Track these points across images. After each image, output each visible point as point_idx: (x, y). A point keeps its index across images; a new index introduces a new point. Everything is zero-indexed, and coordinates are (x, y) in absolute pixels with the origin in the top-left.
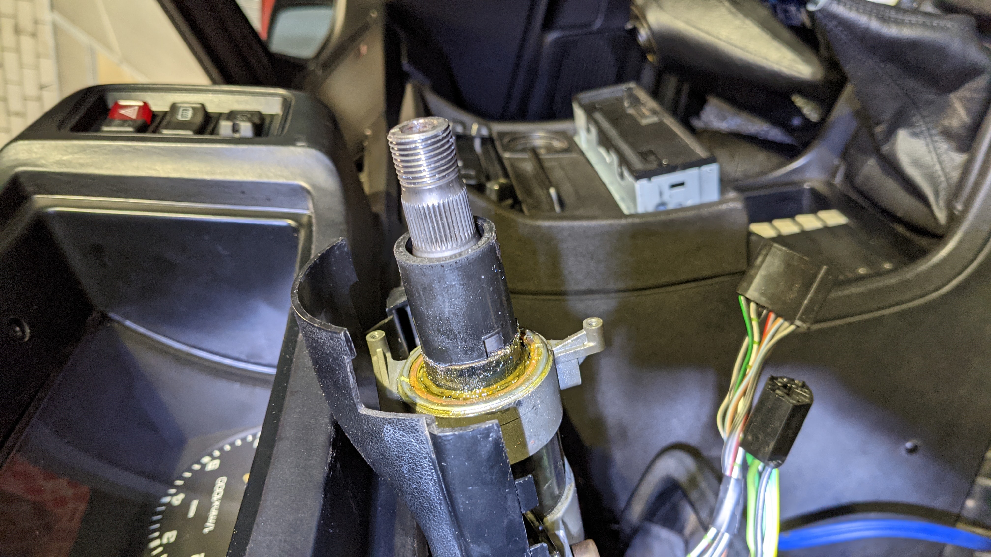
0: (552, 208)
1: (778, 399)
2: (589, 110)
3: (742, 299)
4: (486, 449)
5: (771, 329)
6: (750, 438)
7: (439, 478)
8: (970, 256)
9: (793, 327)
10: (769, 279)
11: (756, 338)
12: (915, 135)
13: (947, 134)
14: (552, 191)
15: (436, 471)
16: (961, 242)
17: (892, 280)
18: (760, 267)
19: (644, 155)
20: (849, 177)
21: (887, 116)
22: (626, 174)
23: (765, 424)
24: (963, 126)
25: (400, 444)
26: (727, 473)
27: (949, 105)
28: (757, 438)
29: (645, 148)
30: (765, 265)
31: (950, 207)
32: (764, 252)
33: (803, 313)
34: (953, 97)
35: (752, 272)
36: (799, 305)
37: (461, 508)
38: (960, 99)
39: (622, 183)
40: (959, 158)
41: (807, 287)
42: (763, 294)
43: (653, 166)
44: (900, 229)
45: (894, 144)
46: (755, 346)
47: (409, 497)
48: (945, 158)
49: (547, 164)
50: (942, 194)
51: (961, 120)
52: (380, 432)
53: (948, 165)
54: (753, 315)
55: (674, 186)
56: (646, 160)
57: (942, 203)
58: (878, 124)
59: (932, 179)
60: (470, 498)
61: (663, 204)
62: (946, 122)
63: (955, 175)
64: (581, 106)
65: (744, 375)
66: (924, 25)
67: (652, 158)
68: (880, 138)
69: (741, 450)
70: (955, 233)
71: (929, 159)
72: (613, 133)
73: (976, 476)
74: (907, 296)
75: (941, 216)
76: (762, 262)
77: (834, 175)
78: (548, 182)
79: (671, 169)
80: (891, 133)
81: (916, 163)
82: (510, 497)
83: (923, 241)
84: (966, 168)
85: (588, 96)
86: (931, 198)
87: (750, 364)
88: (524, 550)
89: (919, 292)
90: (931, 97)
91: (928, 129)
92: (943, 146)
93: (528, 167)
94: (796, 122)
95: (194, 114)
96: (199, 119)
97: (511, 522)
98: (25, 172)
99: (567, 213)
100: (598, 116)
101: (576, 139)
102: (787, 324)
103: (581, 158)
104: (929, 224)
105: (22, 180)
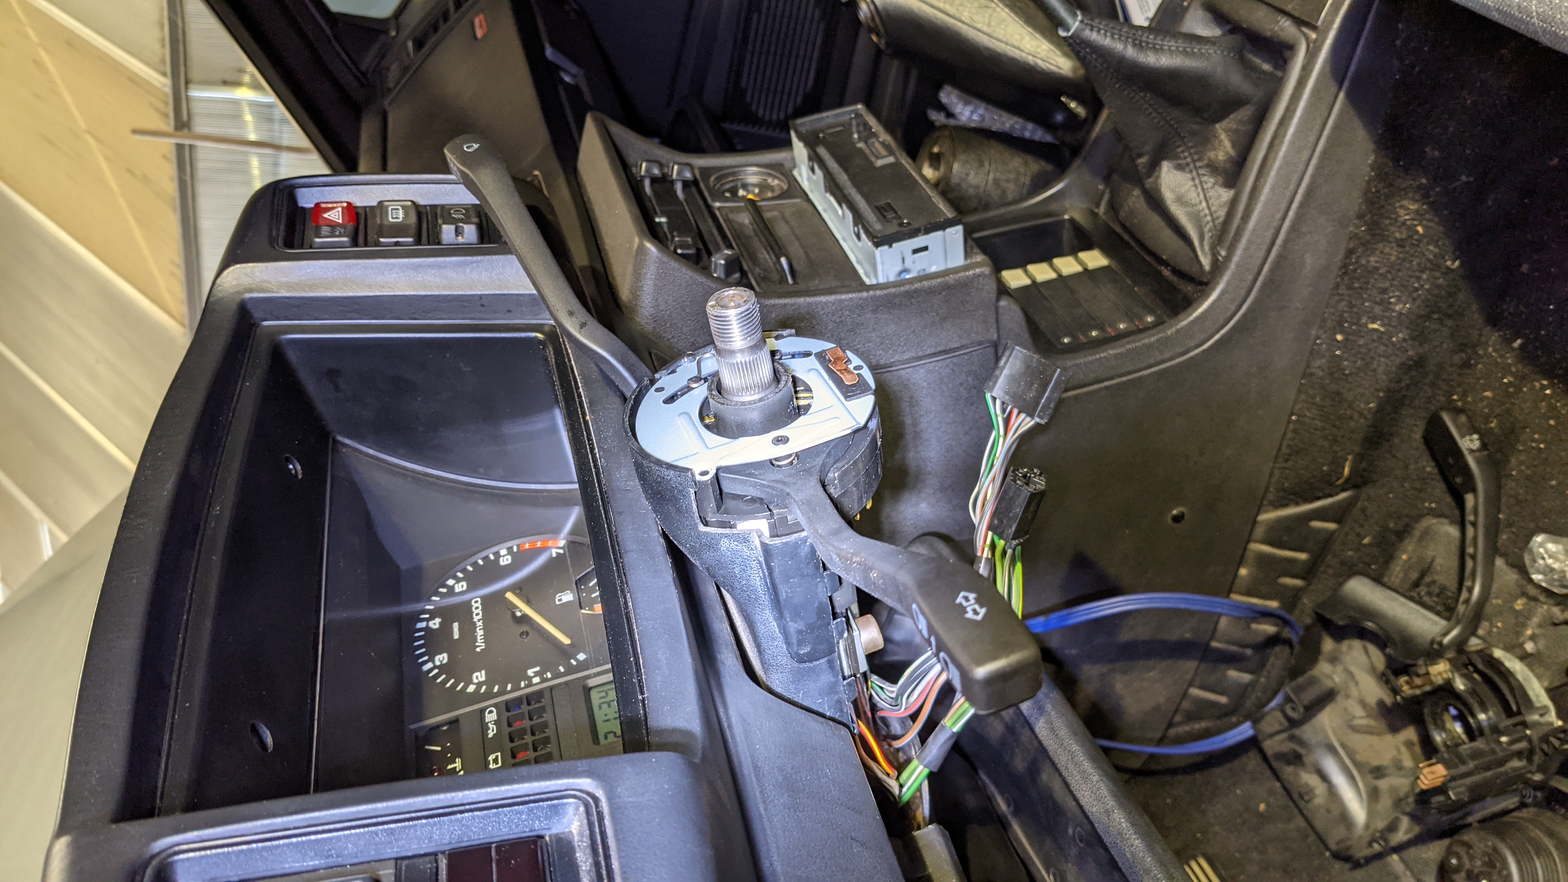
0: (783, 280)
1: (1018, 489)
2: (811, 141)
3: (988, 396)
4: (805, 550)
5: (1015, 422)
6: (996, 522)
7: (764, 575)
8: (1233, 308)
9: (1033, 423)
10: (1012, 379)
11: (1002, 432)
12: (1180, 168)
13: (1213, 168)
14: (783, 260)
15: (763, 571)
16: (1223, 293)
17: (1151, 339)
18: (1004, 367)
19: (881, 211)
20: (1114, 207)
21: (1148, 148)
22: (863, 236)
23: (1009, 509)
24: (1230, 160)
25: (734, 552)
26: (979, 554)
27: (1216, 137)
28: (1002, 522)
29: (882, 203)
30: (1007, 366)
31: (1214, 254)
32: (1007, 354)
33: (1041, 411)
34: (1217, 126)
35: (997, 372)
36: (1038, 403)
37: (783, 596)
38: (1226, 131)
39: (860, 244)
40: (1226, 195)
41: (1044, 387)
42: (1007, 393)
43: (893, 228)
44: (1166, 273)
45: (1158, 177)
46: (1001, 440)
47: (739, 591)
48: (1211, 193)
49: (767, 215)
50: (1207, 236)
51: (1227, 153)
52: (718, 544)
53: (1215, 203)
54: (998, 411)
55: (915, 251)
56: (885, 217)
57: (1207, 247)
58: (1140, 155)
59: (1196, 218)
60: (791, 588)
61: (905, 271)
62: (1212, 155)
63: (1222, 213)
64: (801, 137)
65: (992, 466)
66: (1185, 53)
67: (890, 215)
68: (1142, 170)
69: (990, 533)
70: (1218, 283)
71: (1193, 196)
72: (843, 178)
73: (1248, 542)
74: (1167, 356)
75: (1206, 262)
76: (1006, 363)
77: (1098, 205)
78: (777, 248)
79: (914, 233)
80: (1154, 165)
81: (1180, 200)
82: (820, 585)
83: (1189, 288)
84: (1233, 203)
85: (806, 122)
86: (1196, 243)
87: (997, 455)
88: (829, 624)
89: (1180, 350)
90: (1195, 127)
91: (1194, 161)
92: (1209, 181)
93: (745, 219)
94: (1059, 118)
95: (406, 214)
96: (413, 219)
97: (820, 603)
98: (251, 299)
99: (801, 286)
100: (822, 151)
101: (795, 173)
102: (1028, 419)
103: (805, 205)
104: (1193, 270)
105: (249, 306)
